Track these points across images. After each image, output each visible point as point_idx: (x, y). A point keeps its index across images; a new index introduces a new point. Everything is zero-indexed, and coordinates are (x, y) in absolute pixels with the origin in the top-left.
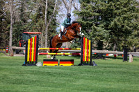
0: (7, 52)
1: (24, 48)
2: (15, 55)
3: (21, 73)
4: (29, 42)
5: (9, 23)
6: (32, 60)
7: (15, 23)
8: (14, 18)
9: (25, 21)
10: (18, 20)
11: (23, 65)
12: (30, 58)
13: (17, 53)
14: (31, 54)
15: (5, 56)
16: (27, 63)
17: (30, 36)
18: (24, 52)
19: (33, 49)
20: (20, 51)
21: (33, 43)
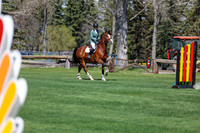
0: (149, 67)
1: (174, 61)
2: (161, 73)
3: (171, 100)
4: (182, 52)
5: (152, 23)
6: (187, 80)
7: (160, 23)
8: (160, 16)
9: (175, 20)
10: (166, 19)
11: (174, 87)
12: (184, 77)
13: (164, 69)
14: (184, 71)
15: (146, 74)
16: (179, 85)
17: (183, 42)
18: (175, 67)
19: (188, 62)
20: (169, 65)
21: (189, 53)
